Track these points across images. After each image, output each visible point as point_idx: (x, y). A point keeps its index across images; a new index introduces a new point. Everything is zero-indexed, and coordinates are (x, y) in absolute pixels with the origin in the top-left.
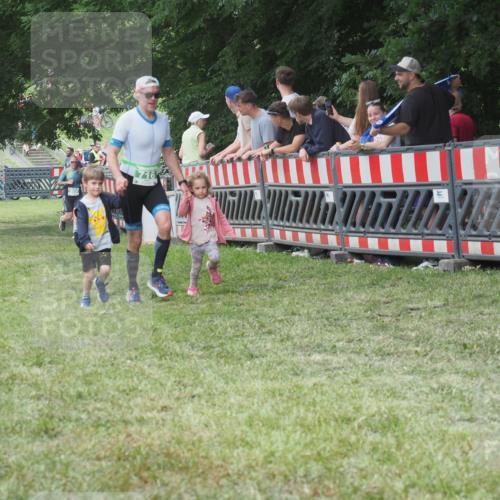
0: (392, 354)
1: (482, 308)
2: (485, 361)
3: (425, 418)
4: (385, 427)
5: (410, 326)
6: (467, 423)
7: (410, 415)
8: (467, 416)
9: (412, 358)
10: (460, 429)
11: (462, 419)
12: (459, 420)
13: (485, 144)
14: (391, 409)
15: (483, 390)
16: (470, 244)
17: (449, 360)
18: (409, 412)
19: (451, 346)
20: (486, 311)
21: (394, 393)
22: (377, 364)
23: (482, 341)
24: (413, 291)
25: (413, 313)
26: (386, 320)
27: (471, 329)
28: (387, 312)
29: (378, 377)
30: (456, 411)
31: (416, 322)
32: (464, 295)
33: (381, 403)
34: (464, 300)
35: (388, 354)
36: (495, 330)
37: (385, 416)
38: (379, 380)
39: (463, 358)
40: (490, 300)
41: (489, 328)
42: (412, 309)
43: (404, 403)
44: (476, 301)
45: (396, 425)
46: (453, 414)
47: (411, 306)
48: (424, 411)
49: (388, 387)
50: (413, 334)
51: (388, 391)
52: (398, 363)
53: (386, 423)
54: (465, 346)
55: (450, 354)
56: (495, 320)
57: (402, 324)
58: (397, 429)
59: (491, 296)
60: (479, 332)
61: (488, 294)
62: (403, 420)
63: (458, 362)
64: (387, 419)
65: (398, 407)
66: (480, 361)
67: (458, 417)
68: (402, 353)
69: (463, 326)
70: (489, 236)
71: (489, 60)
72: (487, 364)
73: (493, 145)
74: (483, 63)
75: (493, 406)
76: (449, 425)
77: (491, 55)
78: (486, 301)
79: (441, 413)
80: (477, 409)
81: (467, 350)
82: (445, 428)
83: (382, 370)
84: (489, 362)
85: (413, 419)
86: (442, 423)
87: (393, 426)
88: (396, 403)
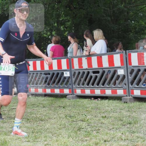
0: (6, 122)
1: (34, 108)
2: (34, 124)
3: (15, 141)
4: (2, 144)
5: (13, 114)
6: (27, 142)
7: (10, 141)
8: (27, 140)
9: (12, 124)
10: (25, 144)
11: (26, 141)
12: (25, 142)
13: (36, 60)
14: (4, 139)
15: (33, 132)
16: (31, 89)
17: (23, 124)
18: (10, 139)
19: (24, 120)
20: (35, 109)
21: (6, 134)
22: (2, 125)
23: (33, 118)
24: (14, 103)
25: (14, 110)
26: (5, 112)
27: (30, 114)
28: (6, 109)
29: (2, 129)
30: (24, 139)
31: (14, 112)
32: (29, 104)
33: (2, 137)
34: (29, 106)
35: (5, 122)
36: (37, 114)
37: (3, 141)
38: (2, 130)
39: (27, 123)
40: (37, 105)
41: (36, 114)
42: (13, 109)
43: (9, 137)
44: (32, 106)
45: (6, 144)
46: (23, 140)
47: (13, 108)
48: (15, 139)
49: (4, 132)
50: (13, 116)
51: (4, 133)
52: (8, 125)
53: (3, 143)
54: (28, 120)
55: (23, 122)
56: (38, 111)
57: (10, 113)
58: (6, 145)
59: (37, 104)
60: (32, 115)
61: (36, 104)
62: (8, 142)
63: (26, 124)
64: (3, 142)
65: (7, 138)
66: (32, 124)
67: (24, 141)
68: (9, 122)
69: (28, 113)
70: (37, 87)
71: (39, 36)
72: (34, 125)
73: (39, 60)
74: (37, 36)
75: (35, 137)
76: (22, 143)
77: (39, 34)
78: (35, 106)
79: (20, 140)
80: (30, 138)
81: (29, 121)
82: (20, 144)
83: (3, 127)
84: (35, 124)
85: (11, 142)
86: (20, 142)
87: (5, 144)
88: (6, 137)
